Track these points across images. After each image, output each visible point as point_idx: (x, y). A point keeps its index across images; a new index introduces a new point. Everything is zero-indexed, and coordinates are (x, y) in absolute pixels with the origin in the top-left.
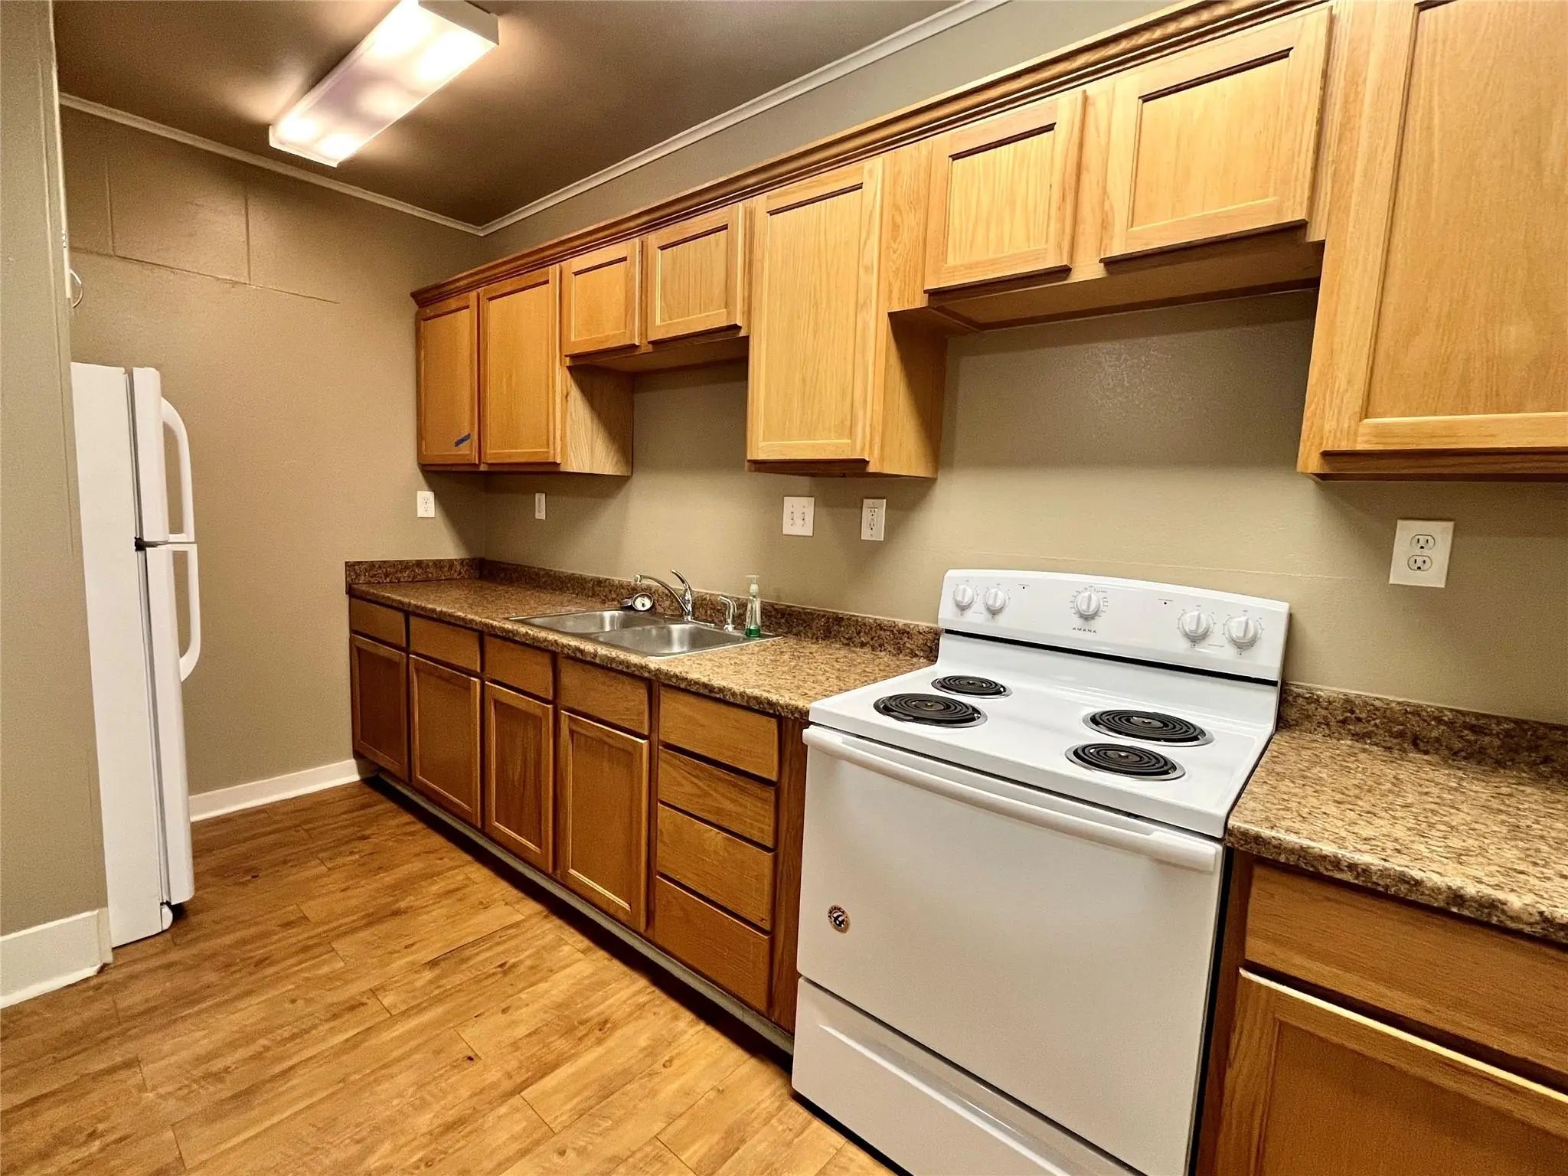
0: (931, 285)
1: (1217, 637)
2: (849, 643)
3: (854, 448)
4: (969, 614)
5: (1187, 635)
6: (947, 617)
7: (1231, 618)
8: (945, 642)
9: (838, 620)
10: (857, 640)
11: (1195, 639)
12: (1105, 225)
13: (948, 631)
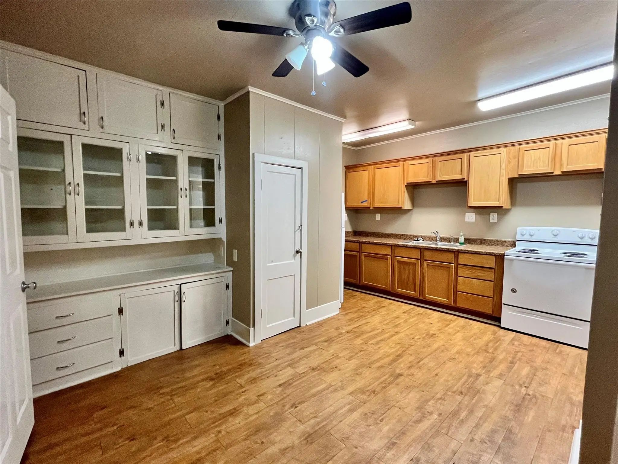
0: (520, 174)
1: (586, 238)
2: (488, 244)
3: (500, 204)
4: (525, 236)
5: (579, 237)
6: (518, 237)
7: (589, 234)
8: (517, 243)
9: (485, 240)
10: (490, 244)
11: (582, 238)
12: (561, 165)
13: (518, 240)
